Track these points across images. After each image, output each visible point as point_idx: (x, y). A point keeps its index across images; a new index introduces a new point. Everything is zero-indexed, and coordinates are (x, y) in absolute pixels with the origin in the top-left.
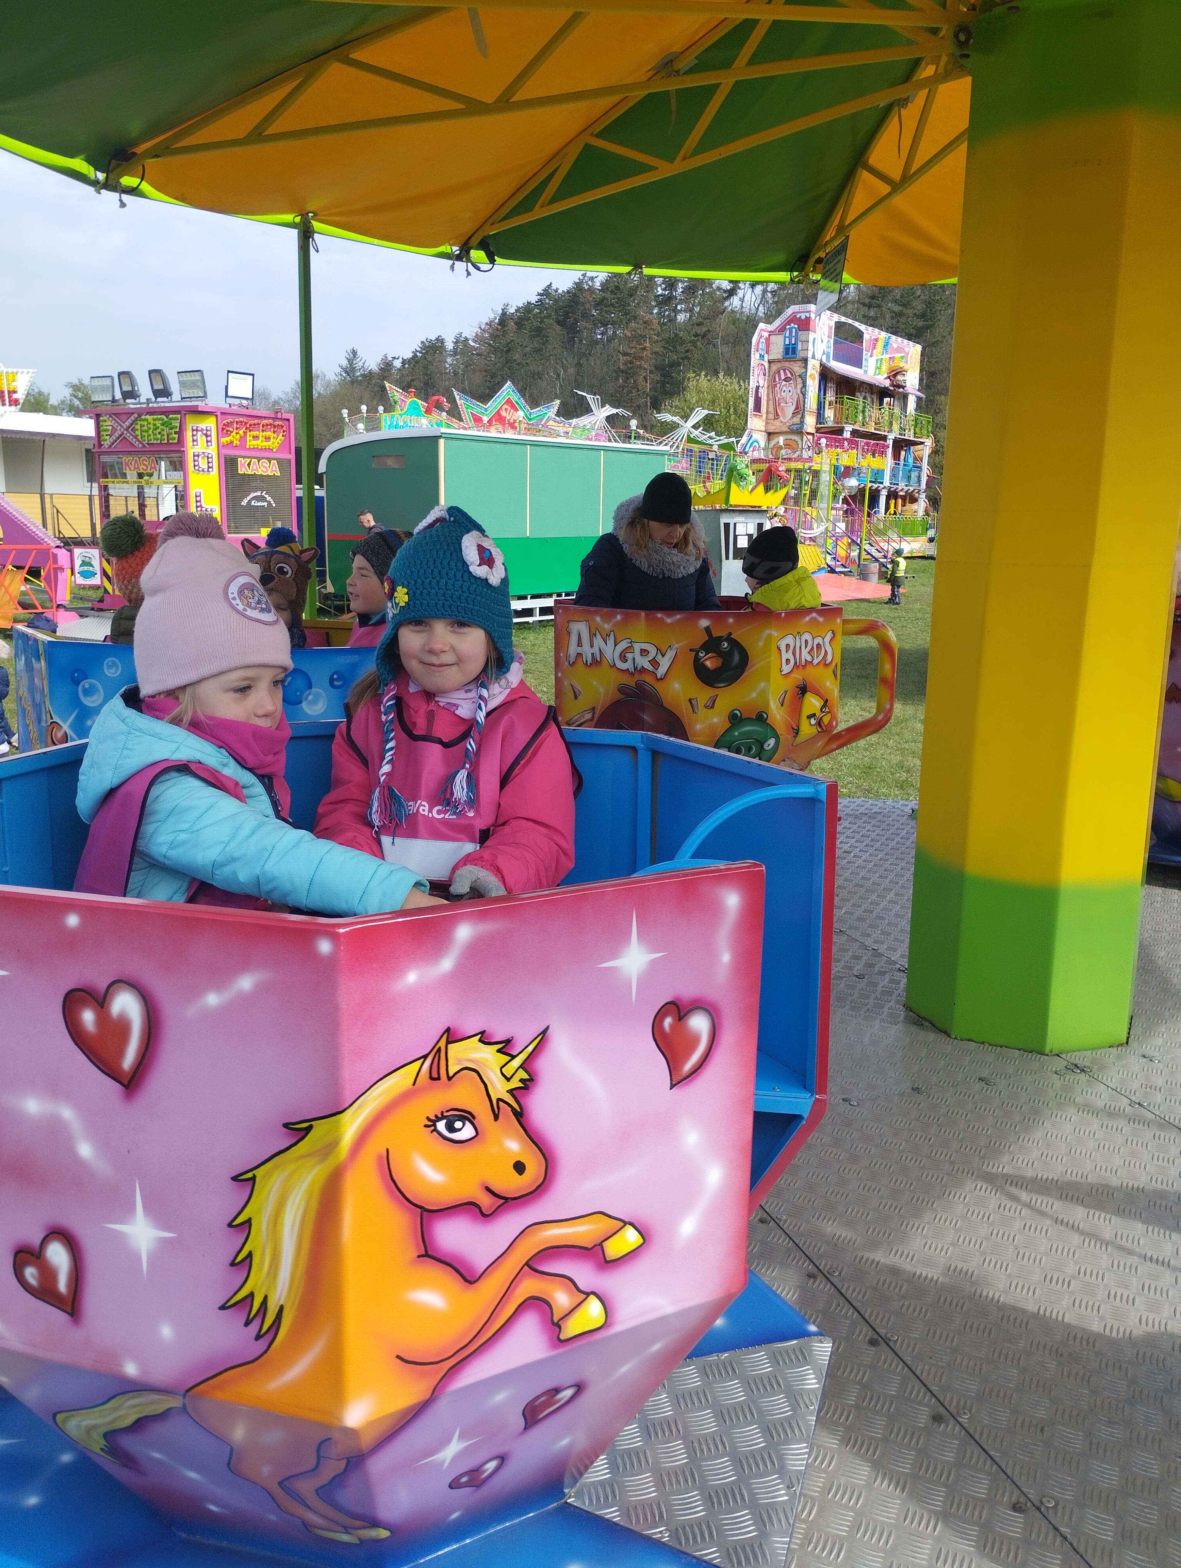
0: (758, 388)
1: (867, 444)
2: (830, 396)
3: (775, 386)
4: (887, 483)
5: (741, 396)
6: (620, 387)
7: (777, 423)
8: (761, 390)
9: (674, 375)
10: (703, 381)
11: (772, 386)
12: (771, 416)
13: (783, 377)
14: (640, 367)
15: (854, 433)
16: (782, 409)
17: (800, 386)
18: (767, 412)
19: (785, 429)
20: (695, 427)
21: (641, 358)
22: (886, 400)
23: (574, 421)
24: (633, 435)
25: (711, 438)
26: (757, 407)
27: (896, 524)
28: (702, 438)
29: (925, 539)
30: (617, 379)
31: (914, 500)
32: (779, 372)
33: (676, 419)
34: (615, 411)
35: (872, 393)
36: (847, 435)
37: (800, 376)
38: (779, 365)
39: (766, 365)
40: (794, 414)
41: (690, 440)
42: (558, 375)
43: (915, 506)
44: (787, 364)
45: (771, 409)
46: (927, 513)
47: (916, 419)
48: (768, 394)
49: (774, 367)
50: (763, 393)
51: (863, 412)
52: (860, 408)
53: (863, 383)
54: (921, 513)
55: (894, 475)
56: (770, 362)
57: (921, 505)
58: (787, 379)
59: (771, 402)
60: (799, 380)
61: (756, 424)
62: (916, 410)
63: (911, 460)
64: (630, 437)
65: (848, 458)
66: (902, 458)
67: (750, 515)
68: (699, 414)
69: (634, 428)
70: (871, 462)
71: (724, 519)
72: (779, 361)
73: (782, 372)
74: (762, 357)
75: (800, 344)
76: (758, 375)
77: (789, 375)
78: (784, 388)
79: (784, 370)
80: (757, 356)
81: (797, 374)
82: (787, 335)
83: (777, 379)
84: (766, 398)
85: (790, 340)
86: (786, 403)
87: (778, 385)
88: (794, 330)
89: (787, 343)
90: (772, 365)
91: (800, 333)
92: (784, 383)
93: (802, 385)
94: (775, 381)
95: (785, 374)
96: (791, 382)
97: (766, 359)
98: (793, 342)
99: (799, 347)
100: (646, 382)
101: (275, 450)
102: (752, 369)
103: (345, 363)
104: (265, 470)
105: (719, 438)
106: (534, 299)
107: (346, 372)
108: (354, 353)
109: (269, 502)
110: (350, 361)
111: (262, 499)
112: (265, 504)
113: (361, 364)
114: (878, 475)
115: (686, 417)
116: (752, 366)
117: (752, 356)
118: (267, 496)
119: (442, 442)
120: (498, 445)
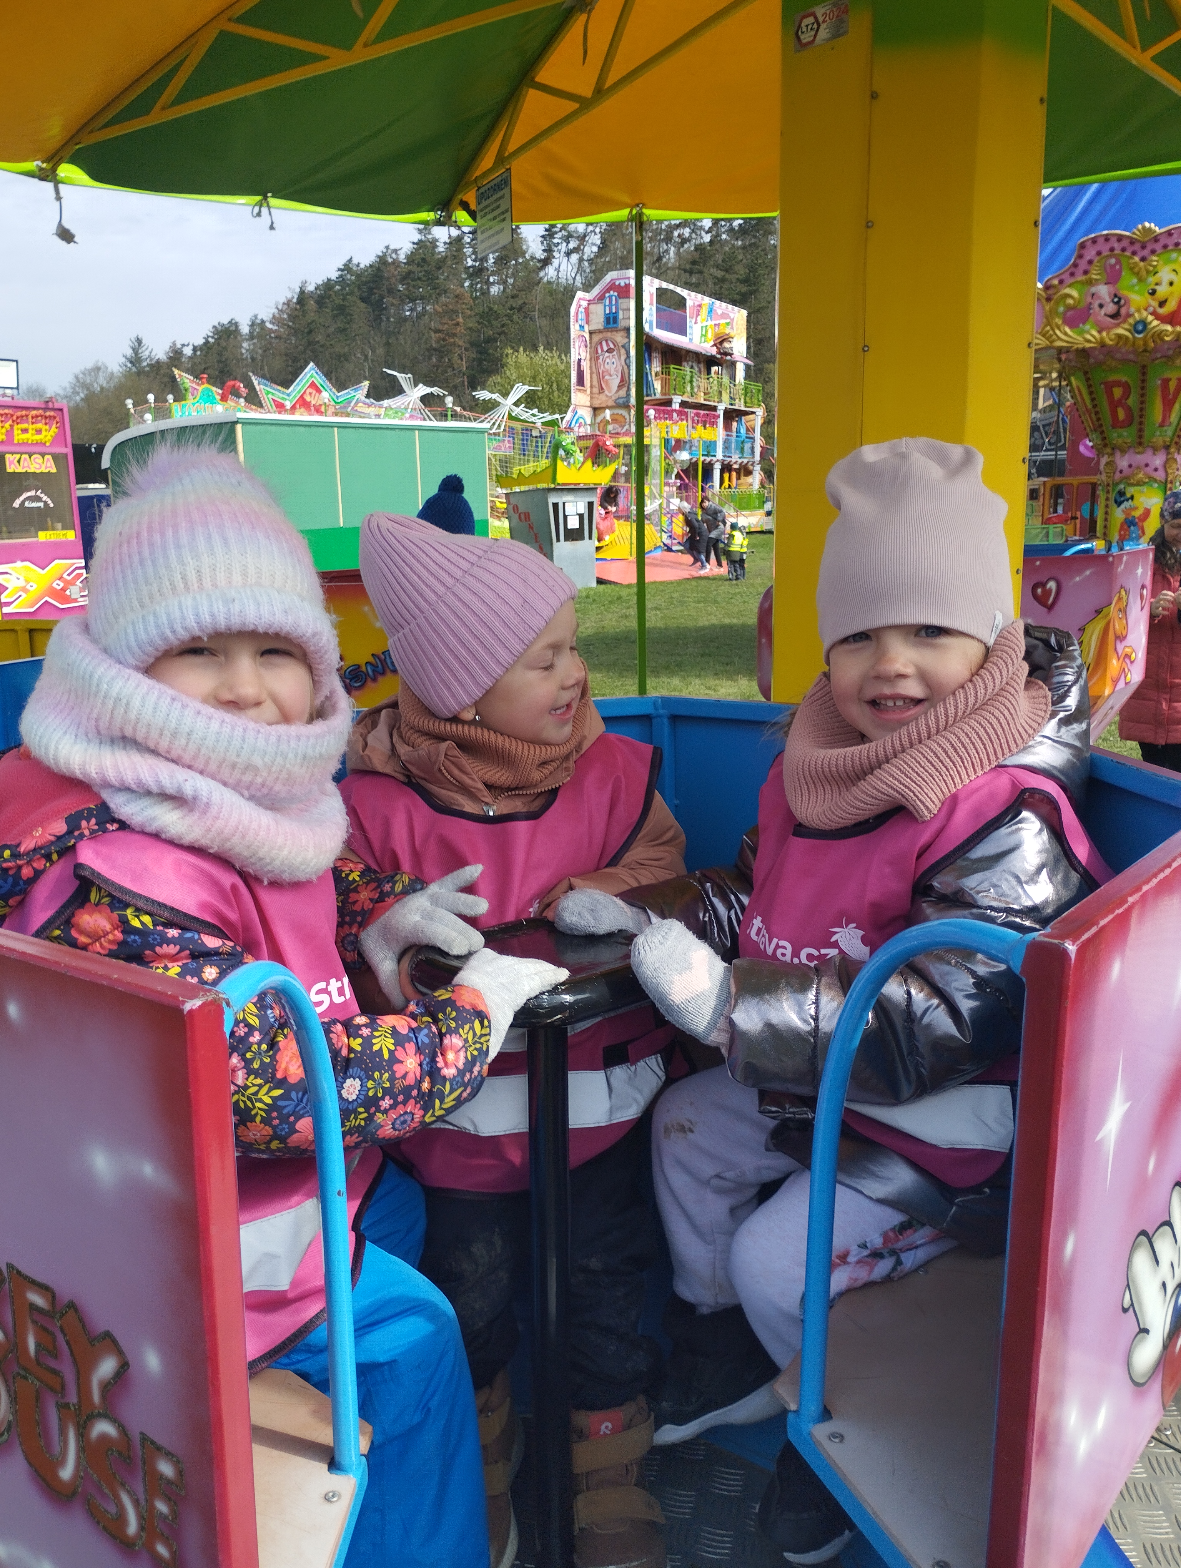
0: (579, 360)
1: (697, 415)
2: (656, 367)
3: (598, 358)
4: (720, 455)
5: (563, 371)
6: (434, 366)
7: (602, 397)
8: (583, 363)
9: (490, 351)
10: (522, 356)
11: (595, 358)
12: (596, 390)
13: (605, 348)
14: (454, 344)
15: (683, 404)
16: (607, 382)
17: (623, 357)
18: (591, 387)
19: (611, 403)
20: (516, 404)
21: (454, 335)
22: (714, 369)
23: (386, 403)
24: (449, 413)
25: (534, 415)
26: (581, 381)
27: (732, 498)
28: (524, 416)
29: (762, 512)
30: (430, 358)
31: (748, 473)
32: (601, 343)
33: (496, 396)
34: (428, 390)
35: (699, 362)
36: (676, 406)
37: (623, 346)
38: (600, 336)
39: (587, 336)
40: (620, 387)
41: (511, 417)
42: (366, 356)
43: (750, 479)
44: (609, 334)
45: (595, 383)
46: (762, 485)
47: (746, 389)
48: (591, 367)
49: (596, 338)
50: (585, 365)
51: (691, 382)
52: (688, 378)
53: (688, 352)
54: (757, 486)
55: (726, 448)
56: (591, 333)
57: (757, 477)
58: (610, 351)
59: (595, 376)
60: (623, 351)
61: (580, 399)
62: (745, 379)
63: (743, 431)
64: (446, 416)
65: (678, 430)
66: (734, 429)
67: (579, 493)
68: (520, 390)
69: (450, 405)
70: (701, 434)
71: (552, 499)
72: (600, 331)
73: (604, 343)
74: (582, 327)
75: (621, 313)
76: (580, 347)
77: (612, 346)
78: (608, 360)
79: (606, 341)
80: (577, 327)
81: (620, 345)
82: (607, 303)
83: (600, 351)
84: (589, 371)
85: (611, 309)
86: (610, 375)
87: (601, 358)
88: (614, 298)
89: (607, 312)
90: (594, 336)
91: (620, 301)
92: (607, 354)
93: (625, 356)
94: (597, 353)
95: (608, 345)
96: (615, 353)
97: (586, 328)
98: (614, 311)
99: (621, 316)
100: (462, 359)
101: (48, 444)
102: (572, 341)
103: (129, 352)
104: (38, 466)
105: (542, 415)
106: (334, 275)
107: (131, 362)
108: (139, 341)
109: (45, 503)
110: (135, 350)
111: (38, 499)
112: (41, 505)
113: (147, 353)
114: (710, 447)
115: (505, 395)
116: (572, 338)
117: (572, 327)
118: (42, 495)
119: (239, 427)
120: (302, 429)
